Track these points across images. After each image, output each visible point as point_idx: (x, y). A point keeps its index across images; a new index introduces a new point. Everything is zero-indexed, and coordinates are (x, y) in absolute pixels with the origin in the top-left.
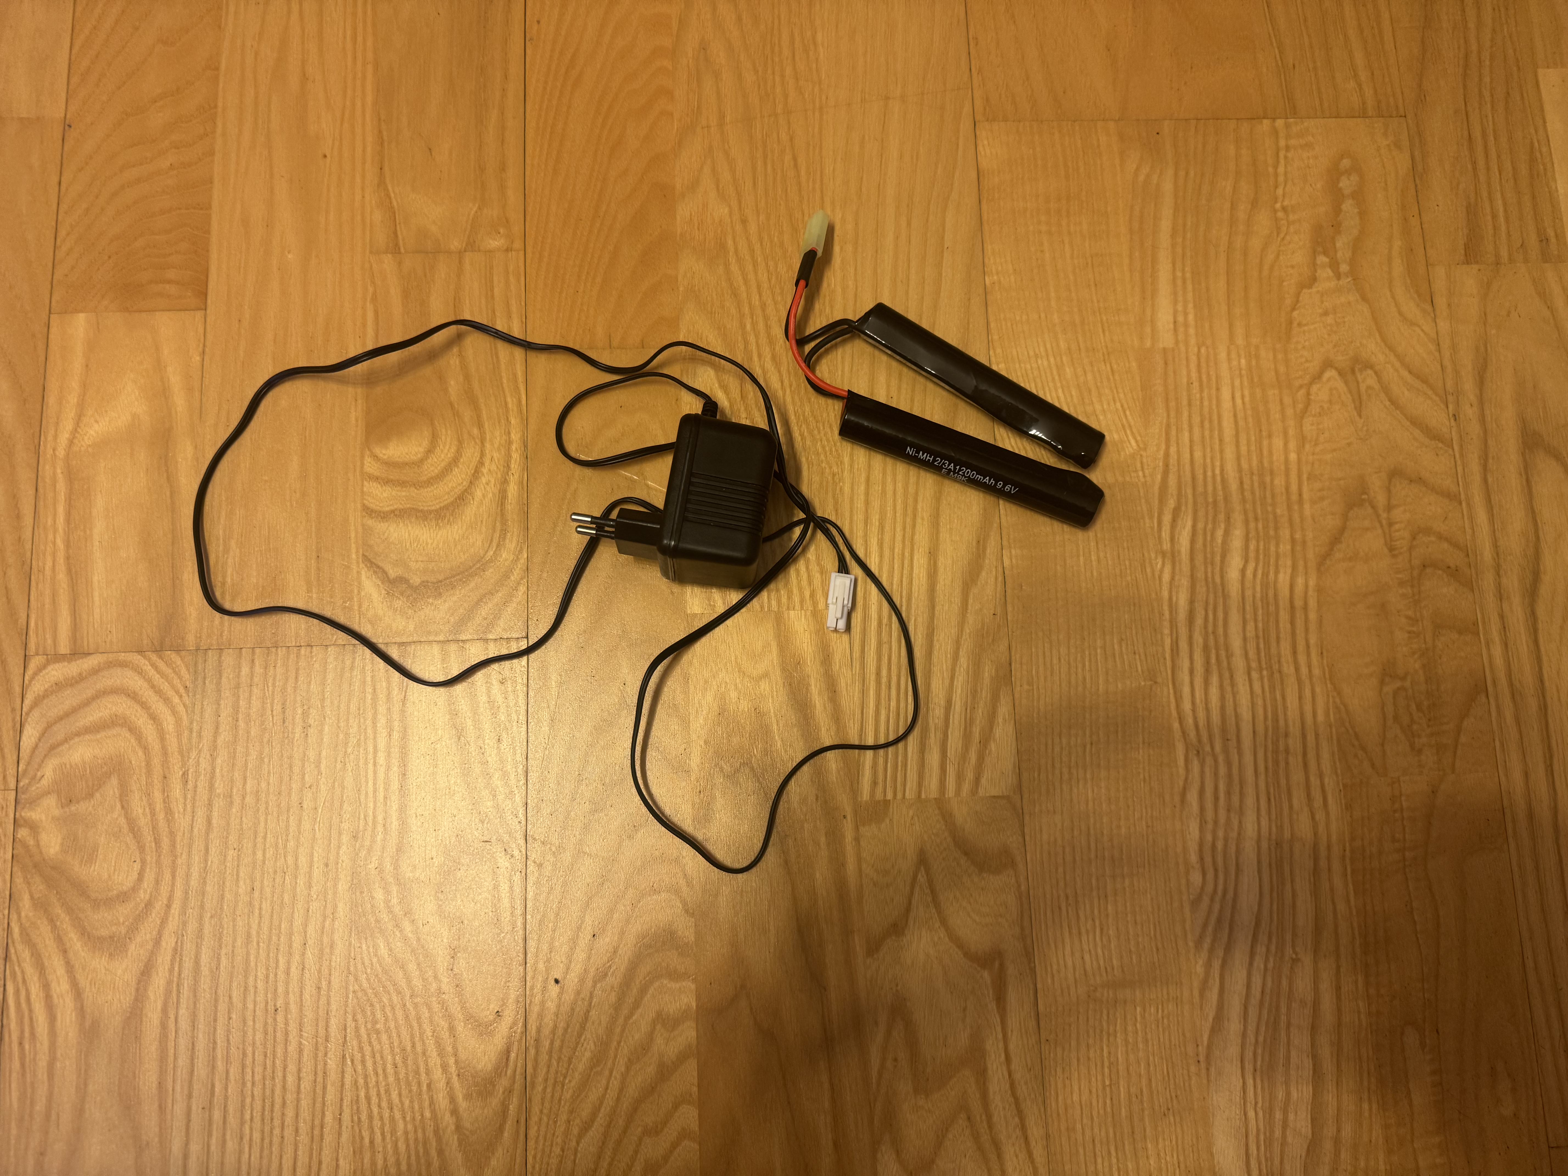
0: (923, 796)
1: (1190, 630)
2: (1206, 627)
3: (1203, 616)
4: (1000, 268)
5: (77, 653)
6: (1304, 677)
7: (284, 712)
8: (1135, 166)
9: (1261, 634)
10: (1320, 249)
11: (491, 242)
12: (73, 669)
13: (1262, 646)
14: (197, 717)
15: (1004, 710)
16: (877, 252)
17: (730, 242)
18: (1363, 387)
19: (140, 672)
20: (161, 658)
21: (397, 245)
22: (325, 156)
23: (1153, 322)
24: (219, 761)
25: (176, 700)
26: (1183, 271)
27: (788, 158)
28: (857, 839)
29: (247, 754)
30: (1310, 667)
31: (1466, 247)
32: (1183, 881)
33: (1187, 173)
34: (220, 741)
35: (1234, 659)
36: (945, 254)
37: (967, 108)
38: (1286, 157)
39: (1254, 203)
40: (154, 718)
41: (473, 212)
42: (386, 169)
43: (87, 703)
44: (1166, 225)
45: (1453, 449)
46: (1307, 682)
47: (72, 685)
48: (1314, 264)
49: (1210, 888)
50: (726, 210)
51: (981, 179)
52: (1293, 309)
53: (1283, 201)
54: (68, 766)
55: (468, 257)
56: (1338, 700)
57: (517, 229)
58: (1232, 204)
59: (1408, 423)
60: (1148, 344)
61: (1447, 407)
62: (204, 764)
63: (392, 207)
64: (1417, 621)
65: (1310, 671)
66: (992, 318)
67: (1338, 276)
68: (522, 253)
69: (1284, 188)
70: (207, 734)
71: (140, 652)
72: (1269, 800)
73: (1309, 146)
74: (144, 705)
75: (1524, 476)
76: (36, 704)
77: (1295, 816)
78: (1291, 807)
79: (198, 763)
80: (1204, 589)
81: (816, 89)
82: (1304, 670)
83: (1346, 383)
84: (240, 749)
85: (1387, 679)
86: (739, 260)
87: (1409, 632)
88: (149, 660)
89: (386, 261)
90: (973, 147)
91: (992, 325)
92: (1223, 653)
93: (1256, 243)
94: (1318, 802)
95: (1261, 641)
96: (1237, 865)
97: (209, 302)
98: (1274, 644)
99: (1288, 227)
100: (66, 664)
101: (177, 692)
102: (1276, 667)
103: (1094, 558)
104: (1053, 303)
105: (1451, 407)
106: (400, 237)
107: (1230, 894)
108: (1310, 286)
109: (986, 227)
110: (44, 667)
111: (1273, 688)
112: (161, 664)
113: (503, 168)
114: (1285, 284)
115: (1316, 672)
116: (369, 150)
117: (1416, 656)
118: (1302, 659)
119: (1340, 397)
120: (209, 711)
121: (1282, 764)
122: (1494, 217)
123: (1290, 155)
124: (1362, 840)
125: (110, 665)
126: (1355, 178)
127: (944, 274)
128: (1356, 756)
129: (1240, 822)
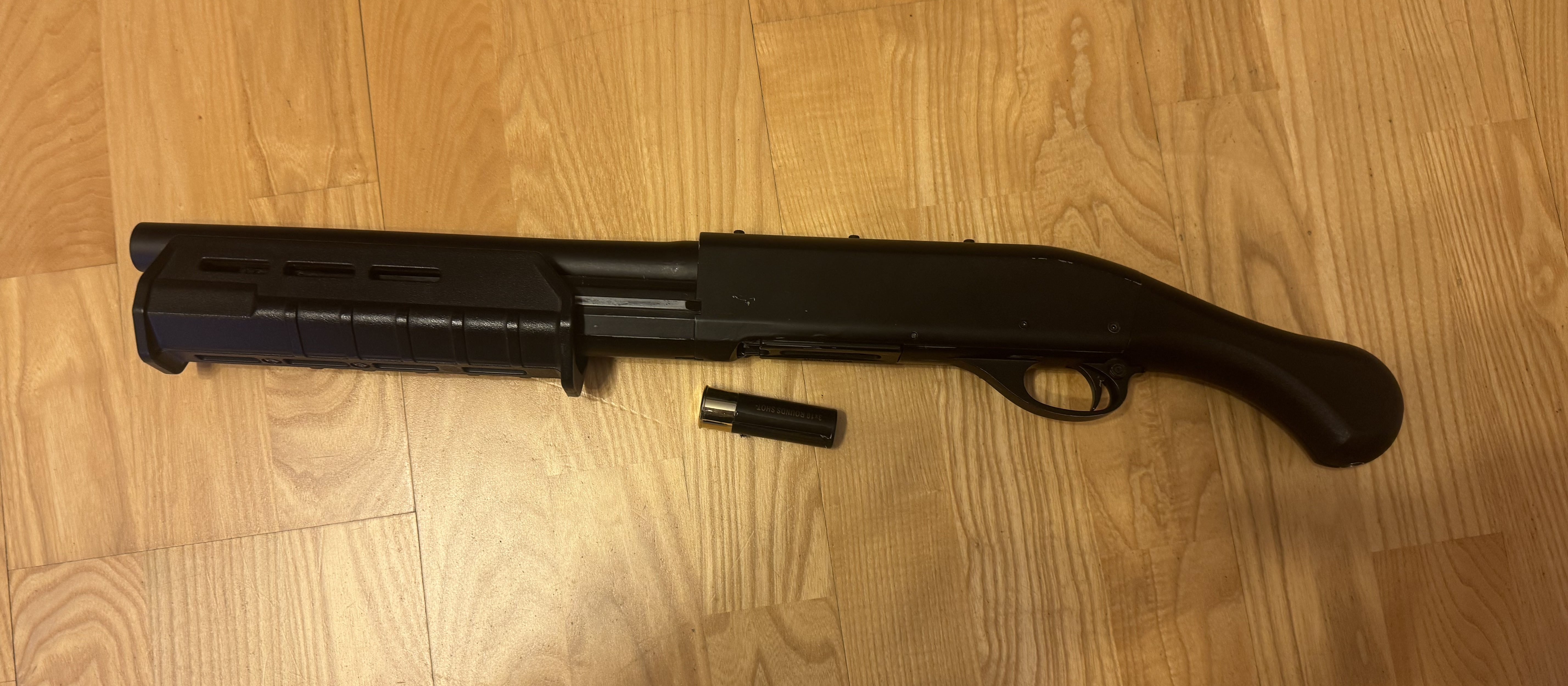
0: (757, 605)
1: (965, 444)
2: (977, 441)
3: (974, 431)
4: (784, 153)
5: (49, 565)
6: (1062, 474)
7: (224, 594)
8: (893, 48)
9: (1023, 441)
10: (1057, 103)
11: (350, 177)
12: (48, 577)
13: (1025, 451)
14: (154, 606)
15: (817, 527)
16: (679, 149)
17: (553, 155)
18: (1100, 221)
19: (104, 575)
20: (118, 560)
21: (270, 189)
22: (200, 118)
23: (916, 186)
24: (177, 640)
25: (135, 594)
26: (940, 138)
27: (595, 75)
28: (705, 648)
29: (199, 631)
30: (1066, 464)
31: (1186, 85)
32: (973, 653)
33: (938, 49)
34: (176, 623)
35: (1003, 464)
36: (737, 145)
37: (745, 14)
38: (1024, 23)
39: (999, 69)
40: (119, 610)
41: (331, 153)
42: (254, 123)
43: (63, 605)
44: (922, 99)
45: (1181, 265)
46: (1065, 477)
47: (49, 591)
48: (1053, 117)
49: (996, 655)
50: (548, 126)
51: (762, 76)
52: (1036, 159)
53: (1023, 63)
54: (55, 657)
55: (332, 192)
56: (1092, 490)
57: (370, 164)
58: (979, 72)
59: (1141, 247)
60: (913, 205)
61: (1174, 229)
62: (165, 643)
63: (263, 156)
64: (1157, 416)
65: (1067, 468)
66: (781, 197)
67: (1074, 125)
68: (377, 183)
69: (1024, 52)
70: (164, 619)
71: (101, 557)
72: (1040, 578)
73: (1043, 10)
74: (110, 601)
75: (1244, 283)
76: (22, 610)
77: (1062, 589)
78: (1059, 583)
79: (160, 643)
80: (974, 408)
81: (614, 11)
82: (1062, 467)
83: (1086, 219)
84: (193, 628)
85: (1134, 468)
86: (563, 169)
87: (1150, 426)
88: (109, 563)
89: (263, 204)
90: (753, 48)
91: (782, 203)
92: (993, 460)
93: (1001, 105)
94: (1081, 576)
95: (1024, 446)
96: (1017, 634)
97: (119, 256)
98: (1035, 448)
99: (1029, 87)
100: (42, 574)
101: (135, 587)
102: (1038, 468)
103: (882, 392)
104: (831, 179)
105: (1177, 229)
106: (272, 181)
107: (1013, 659)
108: (1050, 137)
109: (769, 119)
110: (25, 578)
111: (1036, 485)
112: (119, 566)
113: (352, 111)
114: (1028, 138)
115: (1072, 468)
116: (237, 107)
117: (1157, 446)
118: (1060, 458)
119: (1080, 232)
120: (163, 600)
121: (1049, 548)
122: (1209, 55)
123: (1027, 20)
124: (1121, 604)
125: (77, 571)
126: (1085, 35)
127: (738, 163)
128: (1111, 535)
129: (1017, 599)
